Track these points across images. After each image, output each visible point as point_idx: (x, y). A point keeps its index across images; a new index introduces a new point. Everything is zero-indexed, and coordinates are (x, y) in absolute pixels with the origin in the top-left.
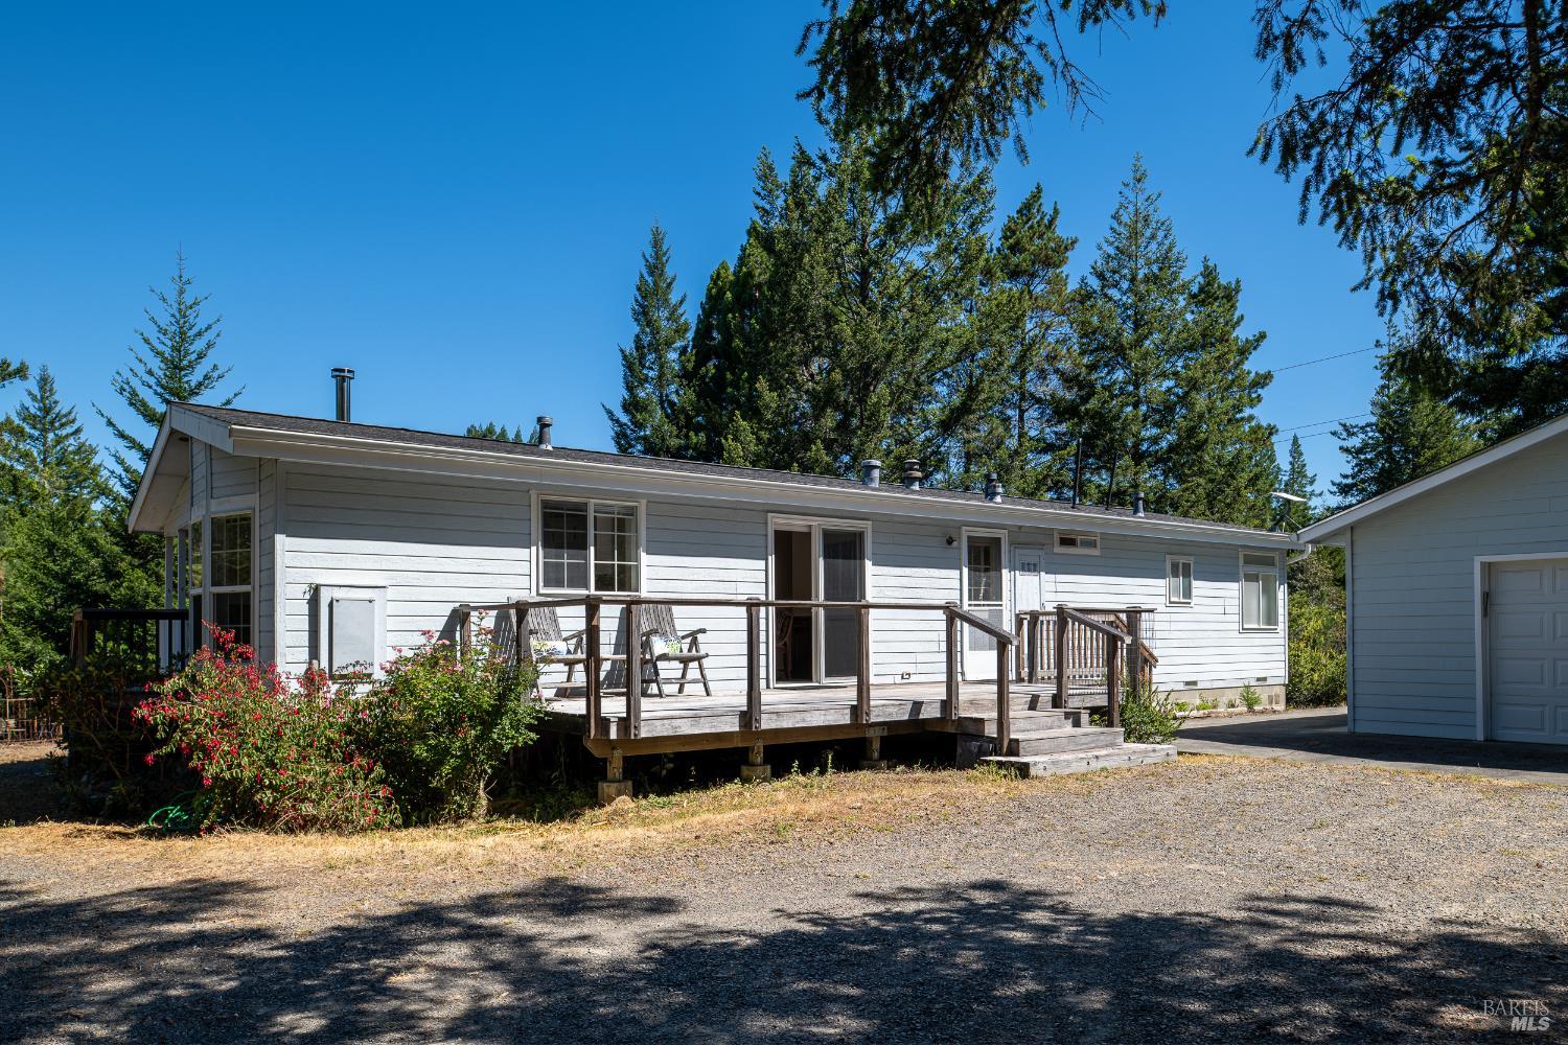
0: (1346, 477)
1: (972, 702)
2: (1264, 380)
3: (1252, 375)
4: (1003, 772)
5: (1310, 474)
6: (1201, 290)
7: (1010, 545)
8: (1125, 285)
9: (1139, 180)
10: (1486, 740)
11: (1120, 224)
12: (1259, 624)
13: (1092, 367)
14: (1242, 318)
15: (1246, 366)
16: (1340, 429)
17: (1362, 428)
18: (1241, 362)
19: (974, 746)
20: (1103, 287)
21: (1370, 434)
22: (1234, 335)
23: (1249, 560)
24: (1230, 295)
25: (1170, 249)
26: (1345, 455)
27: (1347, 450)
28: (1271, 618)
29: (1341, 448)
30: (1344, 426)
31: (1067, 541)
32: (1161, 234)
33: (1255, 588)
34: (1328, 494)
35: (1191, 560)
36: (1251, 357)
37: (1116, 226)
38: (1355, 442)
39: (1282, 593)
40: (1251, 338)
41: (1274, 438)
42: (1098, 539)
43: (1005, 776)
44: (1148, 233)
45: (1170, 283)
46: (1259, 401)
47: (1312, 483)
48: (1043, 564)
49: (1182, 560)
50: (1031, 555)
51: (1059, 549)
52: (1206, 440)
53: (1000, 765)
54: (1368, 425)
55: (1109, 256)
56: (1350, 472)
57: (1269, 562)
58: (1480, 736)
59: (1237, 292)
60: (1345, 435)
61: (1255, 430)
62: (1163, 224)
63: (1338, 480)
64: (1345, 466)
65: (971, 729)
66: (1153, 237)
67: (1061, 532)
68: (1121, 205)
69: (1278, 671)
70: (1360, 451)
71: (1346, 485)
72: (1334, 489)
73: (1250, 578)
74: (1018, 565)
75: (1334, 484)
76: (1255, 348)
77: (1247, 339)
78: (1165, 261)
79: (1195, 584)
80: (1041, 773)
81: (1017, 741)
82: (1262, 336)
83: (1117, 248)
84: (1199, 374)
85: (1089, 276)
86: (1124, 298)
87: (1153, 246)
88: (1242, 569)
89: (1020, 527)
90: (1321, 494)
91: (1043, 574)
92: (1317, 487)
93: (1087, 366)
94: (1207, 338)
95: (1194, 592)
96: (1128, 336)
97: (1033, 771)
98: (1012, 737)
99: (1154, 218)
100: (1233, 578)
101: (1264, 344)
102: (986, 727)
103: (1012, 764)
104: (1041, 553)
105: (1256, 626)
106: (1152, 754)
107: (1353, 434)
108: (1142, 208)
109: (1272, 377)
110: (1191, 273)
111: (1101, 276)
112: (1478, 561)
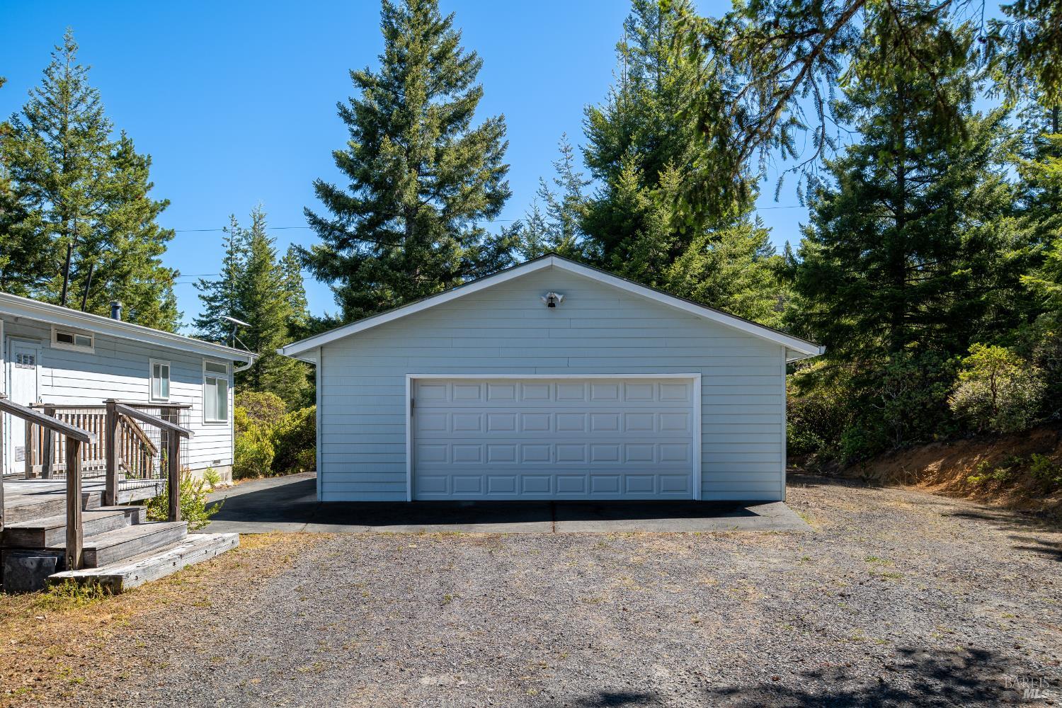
0: (201, 315)
1: (17, 509)
2: (168, 235)
3: (160, 230)
4: (86, 590)
5: (179, 311)
6: (119, 155)
7: (6, 337)
8: (56, 132)
9: (70, 50)
10: (412, 501)
11: (52, 79)
12: (215, 418)
13: (20, 194)
14: (152, 185)
15: (154, 222)
16: (199, 283)
17: (213, 284)
18: (152, 217)
19: (31, 561)
20: (34, 128)
21: (219, 289)
22: (145, 197)
23: (210, 368)
24: (142, 165)
25: (98, 114)
26: (202, 301)
27: (204, 298)
28: (223, 414)
29: (199, 296)
30: (202, 281)
31: (64, 338)
32: (89, 100)
33: (213, 389)
34: (190, 326)
35: (168, 364)
36: (158, 216)
37: (48, 79)
38: (210, 293)
39: (230, 393)
40: (159, 202)
41: (176, 280)
42: (93, 338)
43: (90, 595)
44: (78, 95)
45: (98, 141)
46: (165, 250)
47: (181, 317)
48: (40, 357)
49: (162, 364)
50: (28, 348)
51: (56, 345)
52: (129, 272)
53: (81, 581)
54: (218, 283)
55: (40, 103)
56: (205, 313)
57: (221, 370)
58: (409, 499)
59: (148, 165)
60: (202, 287)
61: (162, 271)
62: (91, 92)
63: (198, 318)
64: (202, 309)
65: (24, 540)
66: (82, 100)
67: (58, 327)
68: (54, 65)
69: (227, 455)
70: (214, 299)
71: (203, 322)
72: (194, 323)
73: (211, 381)
74: (13, 356)
75: (195, 320)
76: (162, 210)
77: (156, 203)
78: (93, 122)
79: (172, 384)
80: (136, 585)
81: (93, 550)
82: (167, 203)
83: (48, 99)
84: (123, 218)
85: (21, 114)
86: (55, 142)
87: (82, 107)
88: (205, 374)
89: (17, 318)
90: (187, 326)
91: (39, 367)
92: (184, 321)
93: (15, 192)
94: (127, 194)
95: (171, 391)
96: (59, 176)
97: (126, 585)
98: (86, 545)
99: (83, 85)
100: (198, 381)
101: (168, 208)
102: (47, 538)
103: (96, 580)
104: (39, 346)
105: (213, 420)
106: (223, 544)
107: (208, 287)
108: (73, 73)
109: (175, 234)
110: (113, 138)
111: (32, 118)
112: (408, 377)
